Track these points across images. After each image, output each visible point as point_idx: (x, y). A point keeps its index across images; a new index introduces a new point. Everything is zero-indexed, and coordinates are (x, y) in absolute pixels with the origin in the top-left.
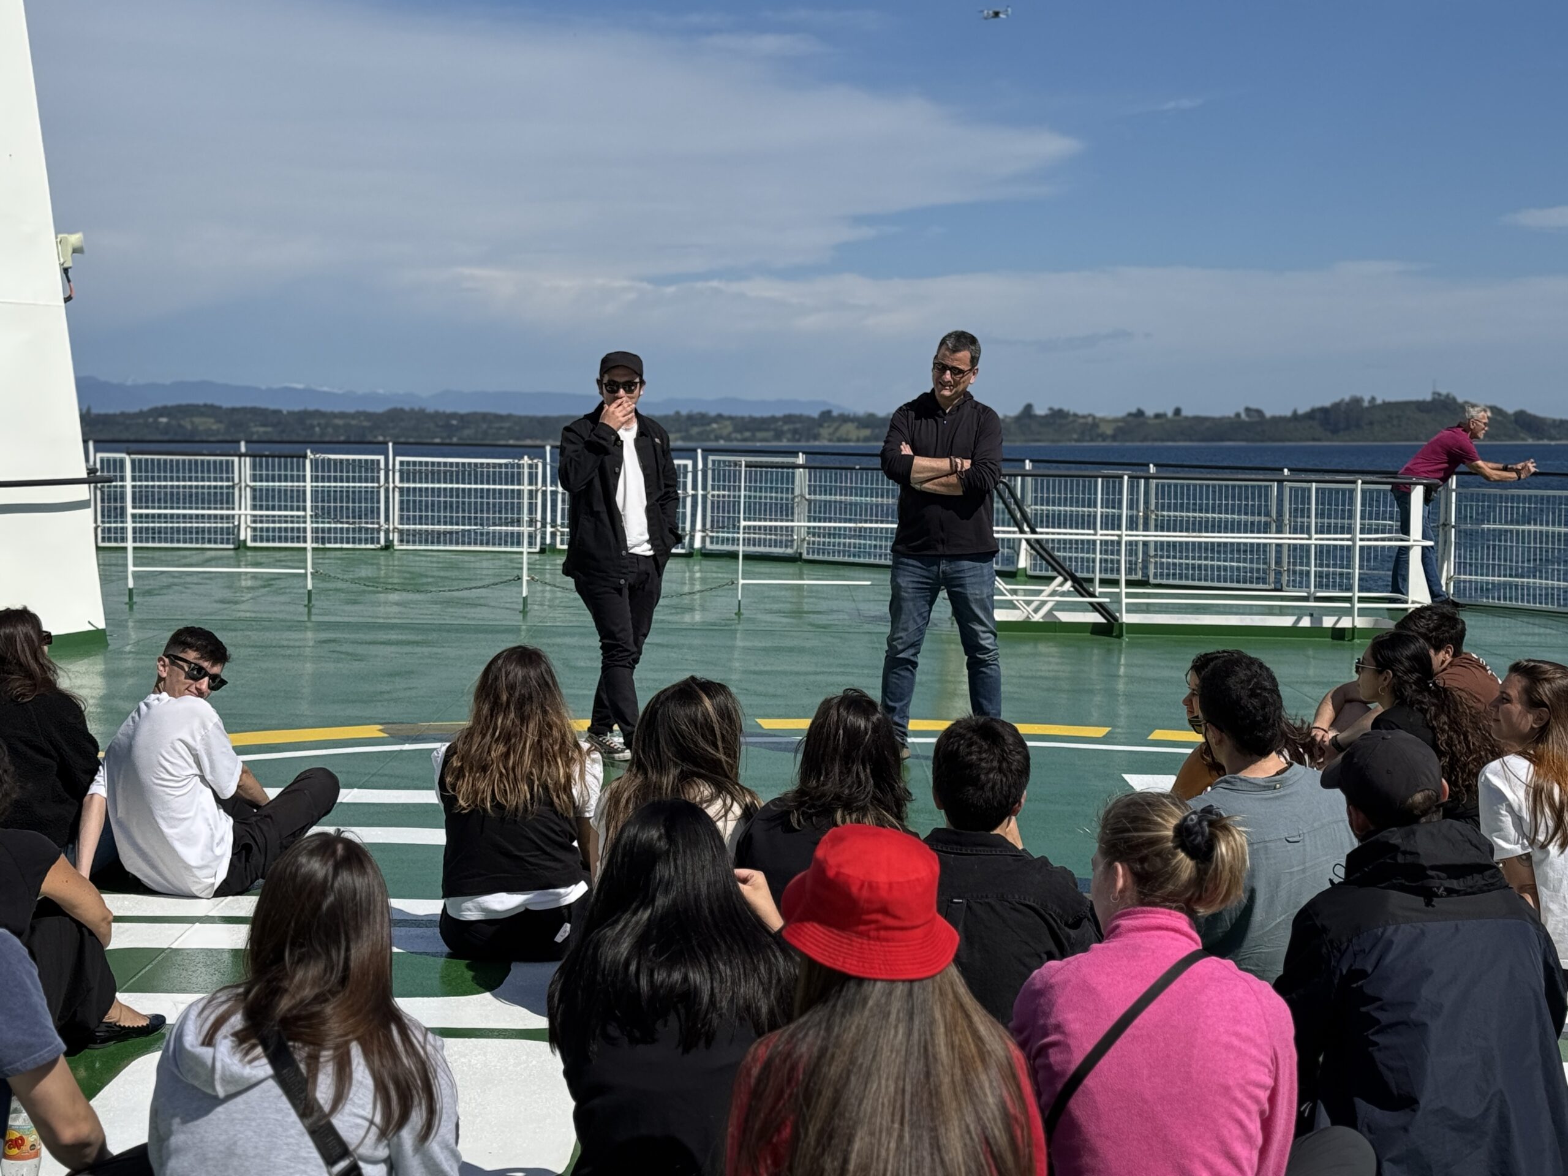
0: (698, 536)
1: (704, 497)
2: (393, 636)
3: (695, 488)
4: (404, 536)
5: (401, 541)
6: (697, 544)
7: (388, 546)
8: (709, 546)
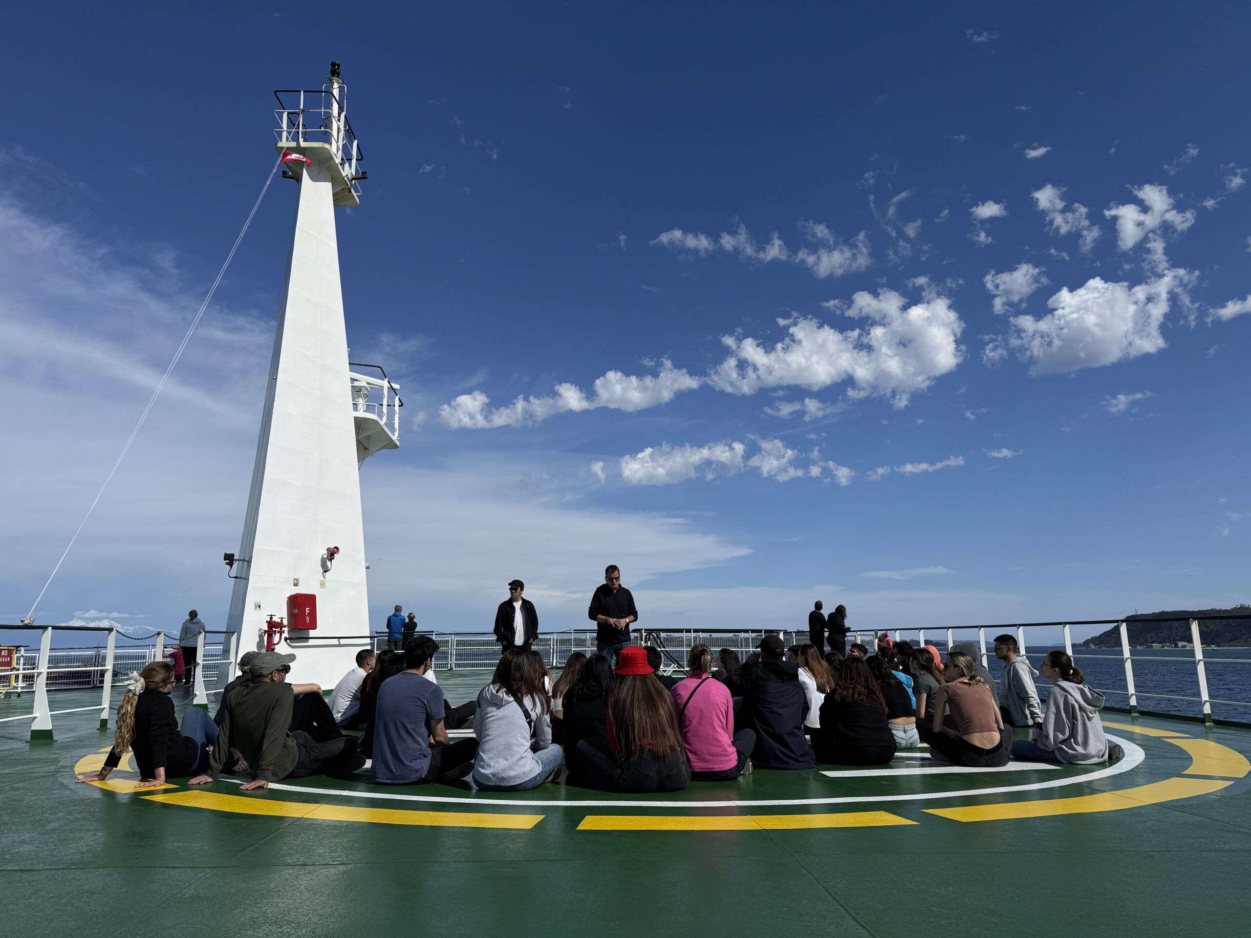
0: (555, 661)
1: (557, 648)
2: (463, 686)
3: (554, 646)
4: (457, 665)
5: (455, 667)
6: (554, 665)
7: (451, 669)
8: (558, 665)
